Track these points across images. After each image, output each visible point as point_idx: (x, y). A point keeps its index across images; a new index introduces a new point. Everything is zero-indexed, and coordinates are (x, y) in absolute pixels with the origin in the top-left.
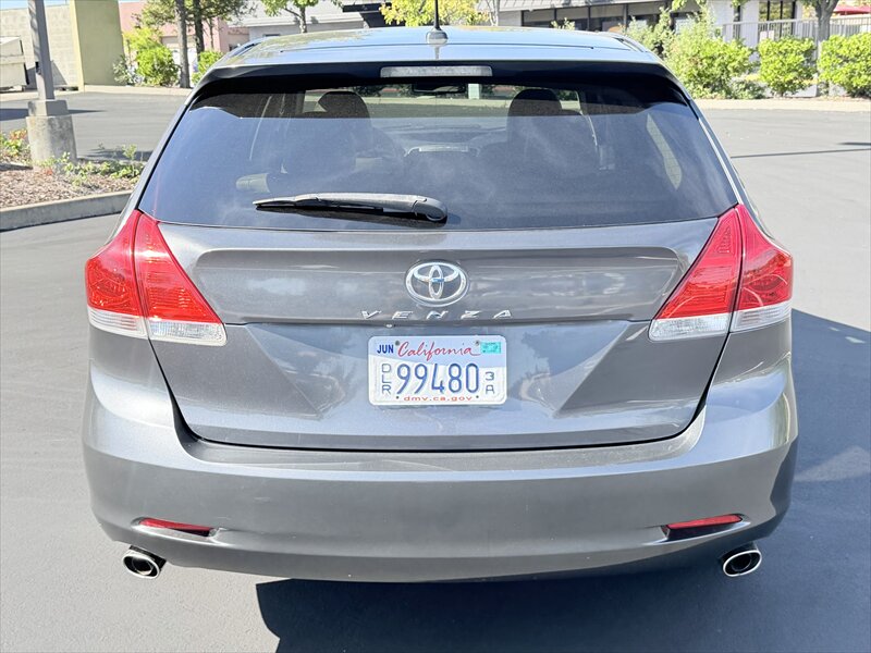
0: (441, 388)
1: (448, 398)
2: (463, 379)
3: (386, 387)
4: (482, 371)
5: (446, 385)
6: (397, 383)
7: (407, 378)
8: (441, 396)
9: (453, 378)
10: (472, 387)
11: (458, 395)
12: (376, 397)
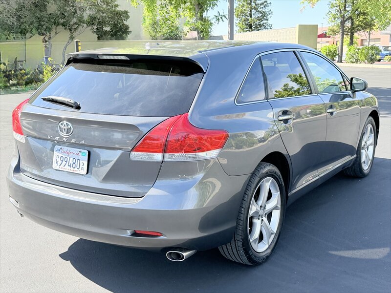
0: (70, 166)
1: (71, 170)
2: (76, 164)
3: (57, 163)
4: (81, 162)
5: (71, 165)
6: (60, 162)
7: (62, 161)
8: (70, 169)
9: (74, 163)
10: (78, 167)
11: (74, 169)
12: (55, 166)
